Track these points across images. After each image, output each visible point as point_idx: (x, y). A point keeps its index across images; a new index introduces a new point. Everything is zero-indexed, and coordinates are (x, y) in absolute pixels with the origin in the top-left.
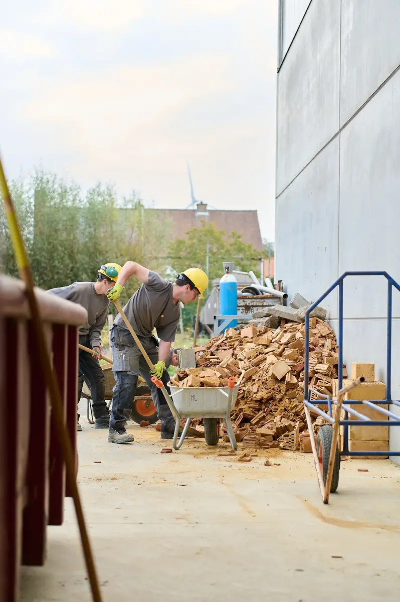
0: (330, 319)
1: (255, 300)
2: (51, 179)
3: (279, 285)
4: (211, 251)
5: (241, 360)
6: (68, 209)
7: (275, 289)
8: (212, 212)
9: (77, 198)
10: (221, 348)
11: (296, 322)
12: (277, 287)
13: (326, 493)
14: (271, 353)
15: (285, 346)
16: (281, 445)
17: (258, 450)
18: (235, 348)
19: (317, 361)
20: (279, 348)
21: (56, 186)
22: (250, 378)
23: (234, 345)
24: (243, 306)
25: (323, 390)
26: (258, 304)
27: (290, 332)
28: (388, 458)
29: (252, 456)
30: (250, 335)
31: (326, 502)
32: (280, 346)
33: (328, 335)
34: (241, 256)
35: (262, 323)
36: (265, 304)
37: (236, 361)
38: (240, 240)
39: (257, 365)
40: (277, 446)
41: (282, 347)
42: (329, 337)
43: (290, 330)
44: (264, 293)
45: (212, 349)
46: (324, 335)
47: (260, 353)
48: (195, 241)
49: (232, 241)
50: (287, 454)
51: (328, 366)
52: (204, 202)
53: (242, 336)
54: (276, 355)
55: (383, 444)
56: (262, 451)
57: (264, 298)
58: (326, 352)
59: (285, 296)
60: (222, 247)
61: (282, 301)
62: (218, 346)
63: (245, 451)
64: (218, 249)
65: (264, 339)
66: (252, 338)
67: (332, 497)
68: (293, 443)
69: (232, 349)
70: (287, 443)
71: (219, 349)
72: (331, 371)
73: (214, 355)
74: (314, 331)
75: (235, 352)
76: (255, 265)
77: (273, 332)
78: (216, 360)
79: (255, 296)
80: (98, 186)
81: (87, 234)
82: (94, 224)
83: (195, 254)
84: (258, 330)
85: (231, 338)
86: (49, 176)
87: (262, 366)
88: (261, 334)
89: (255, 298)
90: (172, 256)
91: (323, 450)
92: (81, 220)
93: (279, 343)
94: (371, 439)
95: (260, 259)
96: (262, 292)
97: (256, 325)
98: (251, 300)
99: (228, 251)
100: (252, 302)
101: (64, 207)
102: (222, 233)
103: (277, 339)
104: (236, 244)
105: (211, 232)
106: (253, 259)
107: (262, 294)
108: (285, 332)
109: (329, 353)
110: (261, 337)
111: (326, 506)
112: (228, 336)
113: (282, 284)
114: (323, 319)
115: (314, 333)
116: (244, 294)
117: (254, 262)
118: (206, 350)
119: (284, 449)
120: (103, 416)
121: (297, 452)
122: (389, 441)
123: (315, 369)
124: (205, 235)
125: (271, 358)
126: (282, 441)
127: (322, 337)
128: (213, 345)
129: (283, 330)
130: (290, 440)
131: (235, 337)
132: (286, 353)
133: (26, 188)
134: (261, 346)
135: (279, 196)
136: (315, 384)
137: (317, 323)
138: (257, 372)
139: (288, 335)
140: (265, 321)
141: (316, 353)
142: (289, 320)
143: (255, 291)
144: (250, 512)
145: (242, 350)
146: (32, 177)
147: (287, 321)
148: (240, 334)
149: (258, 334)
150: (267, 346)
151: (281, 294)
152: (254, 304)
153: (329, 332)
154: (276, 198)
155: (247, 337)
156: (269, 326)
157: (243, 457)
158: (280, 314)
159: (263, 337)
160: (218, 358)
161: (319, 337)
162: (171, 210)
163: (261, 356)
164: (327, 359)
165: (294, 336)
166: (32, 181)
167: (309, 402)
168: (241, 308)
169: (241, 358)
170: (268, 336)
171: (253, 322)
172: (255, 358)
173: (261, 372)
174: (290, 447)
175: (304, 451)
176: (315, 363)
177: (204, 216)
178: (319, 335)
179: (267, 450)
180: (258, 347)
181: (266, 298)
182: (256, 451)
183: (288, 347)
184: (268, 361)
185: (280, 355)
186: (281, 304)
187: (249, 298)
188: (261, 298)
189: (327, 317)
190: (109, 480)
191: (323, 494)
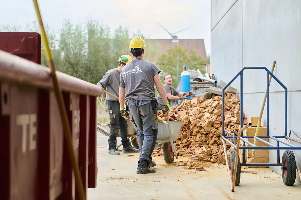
0: (238, 94)
1: (200, 85)
2: (96, 24)
3: (213, 76)
4: (180, 60)
5: (191, 116)
6: (104, 39)
7: (210, 78)
8: (180, 40)
9: (109, 34)
10: (180, 109)
11: (221, 95)
12: (212, 78)
13: (233, 186)
14: (207, 112)
15: (215, 108)
16: (212, 160)
17: (199, 163)
18: (188, 110)
19: (231, 116)
20: (211, 109)
21: (98, 28)
22: (196, 125)
23: (187, 108)
24: (194, 88)
25: (234, 131)
26: (201, 87)
27: (217, 101)
28: (269, 167)
29: (196, 166)
30: (196, 103)
31: (233, 191)
32: (212, 108)
33: (237, 102)
34: (196, 63)
35: (203, 96)
36: (205, 86)
37: (189, 116)
38: (195, 54)
39: (200, 118)
40: (209, 161)
41: (213, 109)
42: (238, 103)
43: (217, 100)
44: (205, 81)
45: (176, 110)
46: (235, 102)
47: (201, 112)
48: (172, 55)
49: (191, 55)
50: (214, 165)
51: (237, 119)
52: (176, 35)
53: (192, 103)
54: (209, 113)
55: (266, 160)
56: (201, 164)
57: (204, 83)
58: (236, 111)
59: (216, 82)
60: (186, 58)
61: (214, 85)
62: (179, 109)
63: (192, 163)
64: (183, 59)
65: (203, 105)
66: (197, 104)
67: (236, 188)
68: (218, 159)
69: (186, 110)
70: (215, 159)
71: (180, 110)
72: (239, 121)
73: (177, 113)
74: (230, 100)
75: (188, 112)
76: (203, 68)
77: (208, 101)
78: (178, 116)
79: (200, 83)
80: (121, 28)
81: (115, 52)
82: (119, 47)
83: (171, 62)
84: (200, 100)
85: (186, 104)
86: (94, 23)
87: (202, 119)
88: (202, 102)
89: (200, 84)
90: (159, 63)
91: (232, 163)
92: (112, 45)
93: (211, 106)
94: (259, 157)
95: (206, 64)
96: (203, 80)
97: (199, 97)
98: (197, 85)
99: (188, 60)
100: (198, 86)
101: (103, 39)
102: (186, 51)
103: (210, 104)
104: (193, 56)
105: (180, 50)
106: (202, 64)
107: (204, 81)
108: (215, 100)
109: (238, 112)
110: (201, 104)
111: (233, 193)
112: (185, 103)
113: (214, 76)
114: (235, 94)
115: (230, 101)
116: (194, 81)
117: (202, 66)
118: (173, 111)
119: (213, 162)
120: (128, 147)
121: (220, 164)
122: (269, 158)
123: (230, 120)
124: (177, 52)
125: (207, 115)
126: (212, 158)
127: (234, 103)
128: (176, 108)
129: (214, 100)
130: (216, 158)
131: (188, 104)
132: (215, 112)
133: (83, 29)
134: (201, 108)
135: (213, 29)
136: (230, 128)
137: (231, 96)
138: (199, 122)
139: (216, 103)
140: (204, 95)
141: (231, 112)
142: (217, 95)
143: (200, 80)
144: (191, 196)
145: (191, 111)
146: (86, 24)
147: (216, 95)
148: (190, 102)
149: (200, 102)
150: (205, 108)
151: (214, 81)
152: (200, 86)
153: (238, 100)
154: (211, 31)
155: (194, 104)
156: (206, 98)
157: (191, 167)
158: (212, 91)
159: (203, 103)
160: (179, 115)
161: (233, 103)
162: (159, 40)
163: (201, 113)
164: (236, 115)
165: (219, 103)
166: (86, 25)
167: (224, 137)
168: (192, 89)
169: (191, 115)
170: (205, 103)
171: (197, 96)
172: (198, 114)
173: (201, 122)
174: (216, 161)
175: (223, 164)
176: (230, 117)
177: (176, 42)
178: (232, 102)
179: (204, 163)
180: (200, 109)
181: (206, 83)
182: (198, 164)
183: (216, 109)
184: (205, 116)
185: (212, 113)
186: (214, 87)
187: (197, 84)
188: (203, 84)
189: (237, 93)
190: (119, 179)
191: (232, 186)
